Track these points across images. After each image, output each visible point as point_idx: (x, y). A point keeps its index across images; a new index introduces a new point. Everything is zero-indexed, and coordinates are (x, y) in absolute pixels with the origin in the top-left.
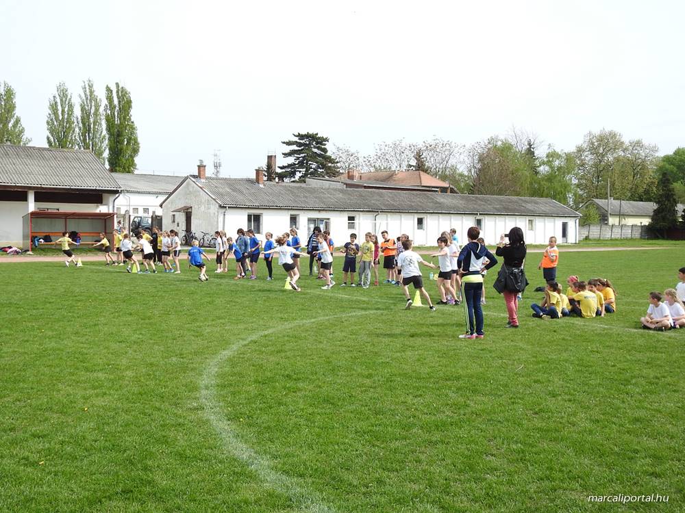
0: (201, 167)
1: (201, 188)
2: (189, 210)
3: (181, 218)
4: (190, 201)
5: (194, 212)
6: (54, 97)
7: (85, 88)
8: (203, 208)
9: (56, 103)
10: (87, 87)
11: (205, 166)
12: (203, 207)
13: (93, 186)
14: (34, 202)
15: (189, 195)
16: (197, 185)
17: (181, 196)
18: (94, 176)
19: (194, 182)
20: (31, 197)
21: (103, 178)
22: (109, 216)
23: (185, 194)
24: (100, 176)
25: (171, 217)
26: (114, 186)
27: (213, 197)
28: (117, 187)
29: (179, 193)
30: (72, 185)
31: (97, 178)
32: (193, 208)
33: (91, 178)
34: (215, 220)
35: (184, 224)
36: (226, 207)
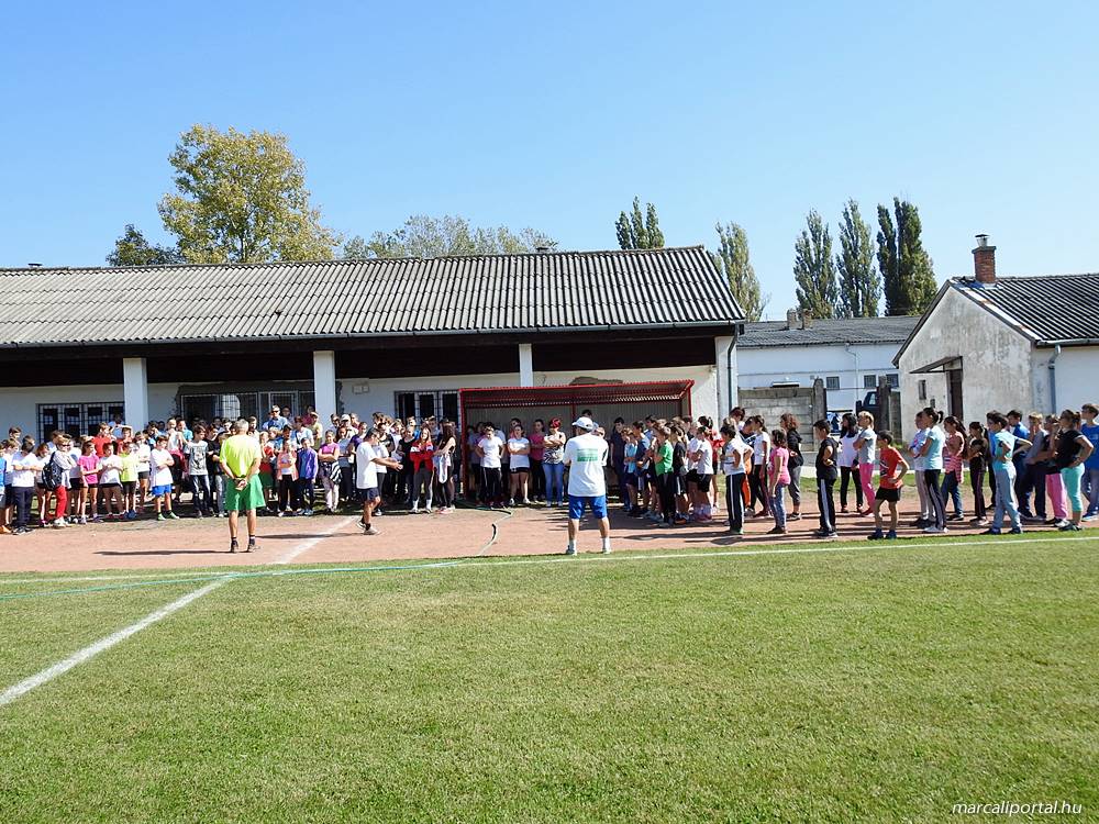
0: (984, 255)
1: (981, 304)
2: (957, 366)
3: (939, 388)
4: (956, 343)
5: (968, 369)
6: (804, 234)
7: (847, 213)
8: (988, 357)
9: (807, 242)
10: (850, 211)
11: (993, 249)
12: (989, 353)
13: (669, 318)
14: (534, 370)
15: (954, 329)
16: (970, 298)
17: (936, 333)
18: (683, 297)
19: (963, 292)
20: (526, 357)
21: (703, 300)
22: (683, 389)
23: (946, 327)
24: (698, 296)
25: (917, 387)
26: (722, 316)
27: (1016, 323)
28: (730, 316)
29: (931, 326)
30: (616, 321)
31: (688, 301)
32: (965, 360)
33: (674, 301)
34: (1024, 385)
35: (946, 401)
36: (1053, 346)
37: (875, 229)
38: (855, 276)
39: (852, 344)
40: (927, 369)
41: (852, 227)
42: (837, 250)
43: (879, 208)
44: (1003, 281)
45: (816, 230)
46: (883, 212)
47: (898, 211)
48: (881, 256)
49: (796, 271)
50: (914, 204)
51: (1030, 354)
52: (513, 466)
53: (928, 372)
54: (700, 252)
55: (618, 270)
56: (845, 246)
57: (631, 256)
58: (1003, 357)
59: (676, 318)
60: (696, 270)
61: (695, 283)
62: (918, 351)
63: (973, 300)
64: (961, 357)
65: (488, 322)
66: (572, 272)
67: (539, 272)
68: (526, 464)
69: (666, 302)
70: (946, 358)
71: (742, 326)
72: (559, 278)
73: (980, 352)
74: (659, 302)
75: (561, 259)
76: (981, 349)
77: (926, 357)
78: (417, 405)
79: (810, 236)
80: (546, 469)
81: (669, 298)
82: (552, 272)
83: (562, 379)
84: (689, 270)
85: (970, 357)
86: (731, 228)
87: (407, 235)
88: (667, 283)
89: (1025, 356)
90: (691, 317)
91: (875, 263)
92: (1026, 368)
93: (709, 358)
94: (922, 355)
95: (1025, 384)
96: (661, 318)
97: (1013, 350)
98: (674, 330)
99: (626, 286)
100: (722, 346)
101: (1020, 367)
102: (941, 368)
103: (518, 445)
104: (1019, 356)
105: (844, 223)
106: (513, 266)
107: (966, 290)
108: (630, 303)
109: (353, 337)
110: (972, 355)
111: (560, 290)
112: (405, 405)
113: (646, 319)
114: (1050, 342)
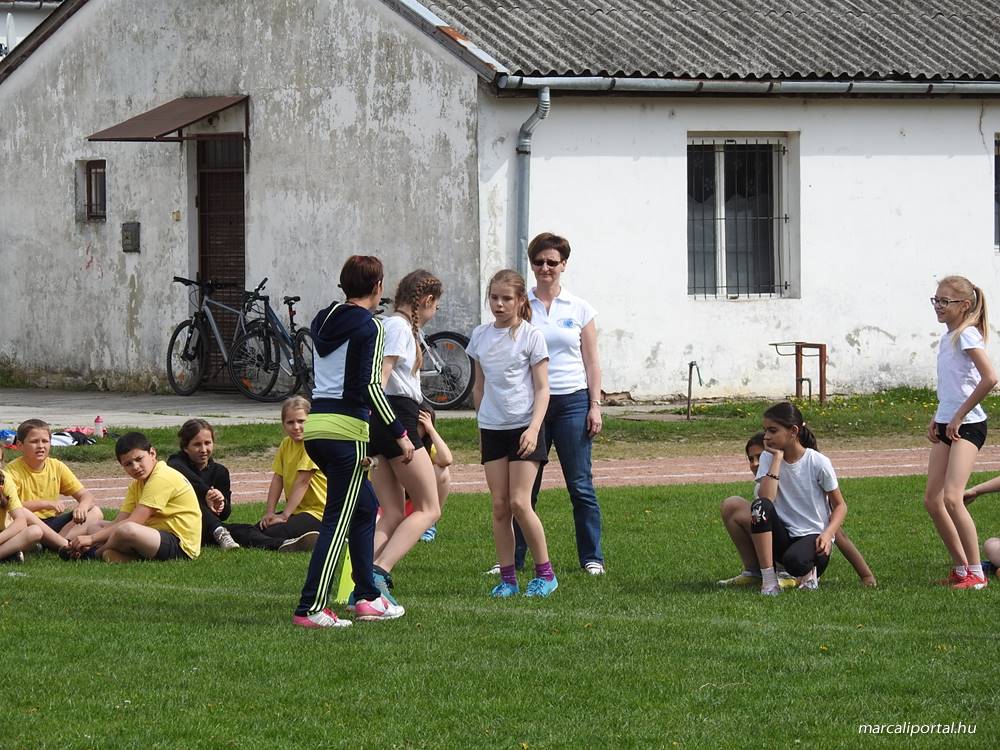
2: (232, 125)
3: (155, 188)
5: (265, 131)
25: (65, 181)
32: (259, 110)
34: (454, 193)
35: (181, 230)
36: (535, 92)
51: (474, 109)
58: (389, 112)
64: (244, 102)
70: (189, 99)
73: (317, 91)
76: (317, 82)
77: (111, 86)
85: (276, 99)
89: (460, 113)
94: (93, 80)
97: (422, 94)
101: (444, 143)
102: (174, 135)
104: (442, 114)
110: (286, 95)
114: (528, 81)
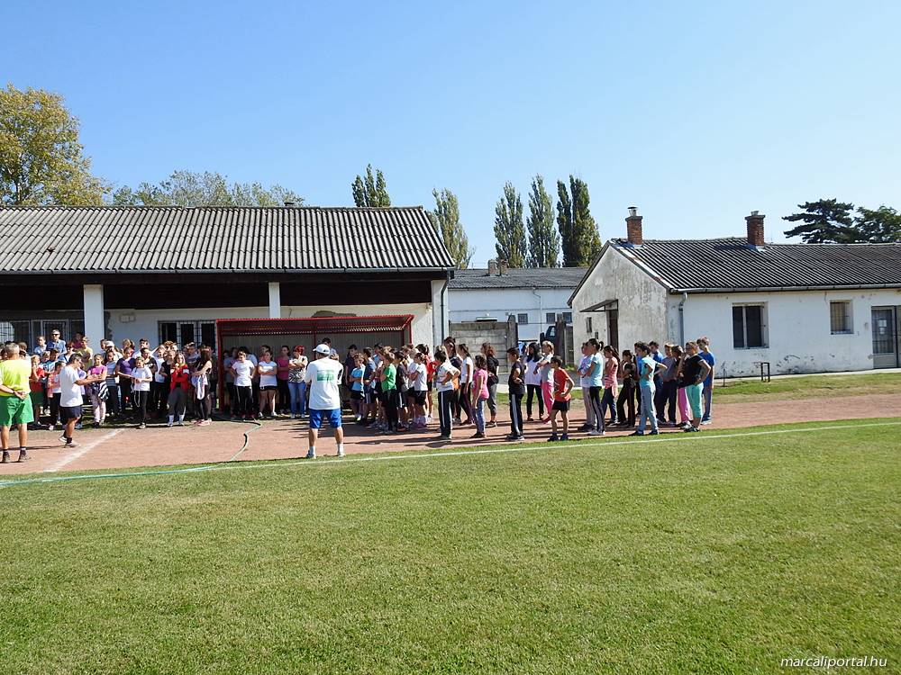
0: (634, 223)
1: (633, 261)
2: (614, 307)
3: (601, 323)
4: (614, 289)
5: (622, 309)
6: (502, 200)
7: (535, 185)
8: (637, 301)
9: (504, 207)
10: (537, 185)
11: (640, 219)
12: (637, 297)
13: (394, 264)
14: (281, 305)
15: (613, 279)
16: (624, 255)
17: (599, 282)
18: (406, 248)
19: (619, 250)
20: (274, 294)
21: (421, 250)
22: (405, 322)
23: (607, 277)
24: (417, 247)
25: (585, 323)
26: (437, 264)
27: (656, 275)
28: (443, 264)
29: (596, 276)
30: (350, 265)
31: (410, 251)
32: (620, 302)
33: (398, 251)
35: (606, 334)
36: (682, 293)
37: (556, 199)
38: (540, 235)
39: (537, 288)
40: (592, 309)
41: (539, 197)
42: (527, 214)
43: (558, 183)
44: (647, 243)
45: (511, 198)
46: (561, 186)
47: (572, 186)
48: (560, 220)
49: (496, 229)
50: (584, 181)
51: (667, 298)
52: (262, 385)
53: (594, 311)
54: (420, 211)
55: (353, 223)
56: (533, 211)
57: (363, 212)
58: (647, 301)
59: (400, 264)
60: (416, 226)
61: (415, 236)
62: (586, 295)
63: (627, 257)
64: (617, 300)
65: (242, 263)
66: (315, 224)
67: (286, 223)
68: (274, 383)
69: (392, 251)
70: (607, 301)
71: (452, 272)
72: (303, 228)
73: (631, 297)
74: (386, 251)
75: (305, 212)
76: (632, 294)
77: (592, 299)
78: (178, 332)
79: (506, 202)
80: (291, 386)
81: (394, 248)
82: (298, 223)
83: (305, 312)
84: (411, 226)
85: (623, 299)
86: (445, 193)
87: (172, 186)
88: (393, 236)
89: (663, 300)
90: (412, 264)
91: (556, 226)
92: (663, 309)
93: (425, 297)
94: (589, 298)
95: (663, 322)
96: (388, 264)
97: (654, 296)
98: (398, 274)
99: (359, 237)
100: (437, 288)
101: (659, 308)
102: (602, 308)
103: (266, 367)
104: (659, 300)
105: (533, 193)
106: (264, 217)
107: (621, 248)
108: (363, 251)
109: (121, 274)
110: (626, 298)
111: (304, 239)
112: (168, 332)
113: (375, 265)
114: (680, 290)
